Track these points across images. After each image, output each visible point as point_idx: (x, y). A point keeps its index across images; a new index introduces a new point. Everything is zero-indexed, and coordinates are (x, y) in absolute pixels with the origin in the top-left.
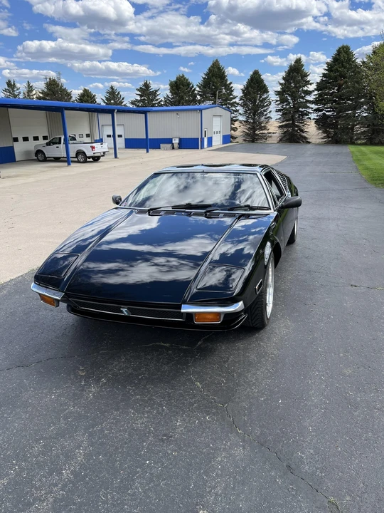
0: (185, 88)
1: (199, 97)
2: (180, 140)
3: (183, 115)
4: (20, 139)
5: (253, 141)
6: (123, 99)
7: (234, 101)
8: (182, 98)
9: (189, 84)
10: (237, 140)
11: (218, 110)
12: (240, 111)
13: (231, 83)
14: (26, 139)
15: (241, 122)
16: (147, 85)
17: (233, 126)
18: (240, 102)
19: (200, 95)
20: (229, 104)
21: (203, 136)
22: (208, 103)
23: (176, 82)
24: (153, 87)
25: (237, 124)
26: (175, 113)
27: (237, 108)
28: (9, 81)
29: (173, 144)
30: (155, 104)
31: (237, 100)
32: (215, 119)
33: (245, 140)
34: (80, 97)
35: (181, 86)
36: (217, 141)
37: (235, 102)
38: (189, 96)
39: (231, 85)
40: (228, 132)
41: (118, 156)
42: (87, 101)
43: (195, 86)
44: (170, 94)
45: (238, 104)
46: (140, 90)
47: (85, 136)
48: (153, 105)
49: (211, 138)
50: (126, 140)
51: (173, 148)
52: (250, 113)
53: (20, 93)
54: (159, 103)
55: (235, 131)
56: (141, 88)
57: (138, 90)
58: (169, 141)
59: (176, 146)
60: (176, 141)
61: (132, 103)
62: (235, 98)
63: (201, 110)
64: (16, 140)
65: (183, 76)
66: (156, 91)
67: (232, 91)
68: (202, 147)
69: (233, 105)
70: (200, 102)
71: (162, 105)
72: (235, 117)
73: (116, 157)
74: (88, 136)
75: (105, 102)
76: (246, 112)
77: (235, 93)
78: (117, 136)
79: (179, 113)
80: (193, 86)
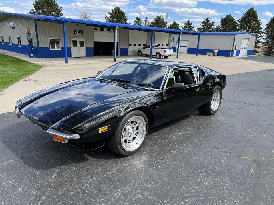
0: (230, 22)
1: (238, 27)
2: (219, 51)
3: (223, 37)
4: (132, 45)
5: (269, 55)
6: (193, 27)
7: (260, 30)
8: (227, 27)
9: (233, 20)
10: (259, 54)
11: (248, 35)
12: (263, 37)
13: (260, 20)
14: (135, 45)
15: (263, 43)
16: (208, 20)
17: (257, 45)
18: (265, 31)
19: (239, 26)
20: (257, 32)
21: (234, 49)
22: (243, 31)
23: (225, 19)
24: (211, 21)
25: (260, 44)
26: (219, 36)
27: (262, 35)
28: (138, 17)
29: (214, 53)
30: (211, 30)
31: (262, 30)
32: (244, 40)
33: (264, 54)
34: (171, 25)
35: (228, 21)
36: (243, 53)
37: (261, 32)
38: (232, 26)
39: (260, 22)
40: (252, 48)
41: (178, 57)
42: (174, 28)
43: (237, 21)
44: (220, 25)
45: (263, 32)
46: (204, 23)
47: (165, 45)
48: (210, 31)
49: (240, 51)
50: (188, 49)
51: (214, 55)
52: (270, 38)
53: (141, 23)
54: (213, 30)
55: (258, 48)
56: (204, 22)
57: (202, 23)
58: (212, 51)
59: (216, 54)
60: (216, 52)
61: (198, 29)
62: (261, 29)
63: (235, 35)
64: (130, 45)
65: (230, 15)
66: (213, 23)
67: (260, 25)
68: (232, 56)
69: (260, 33)
70: (238, 30)
71: (214, 31)
72: (260, 40)
73: (177, 57)
74: (167, 45)
75: (183, 29)
76: (268, 37)
77: (261, 26)
78: (180, 46)
79: (221, 36)
80: (235, 21)
